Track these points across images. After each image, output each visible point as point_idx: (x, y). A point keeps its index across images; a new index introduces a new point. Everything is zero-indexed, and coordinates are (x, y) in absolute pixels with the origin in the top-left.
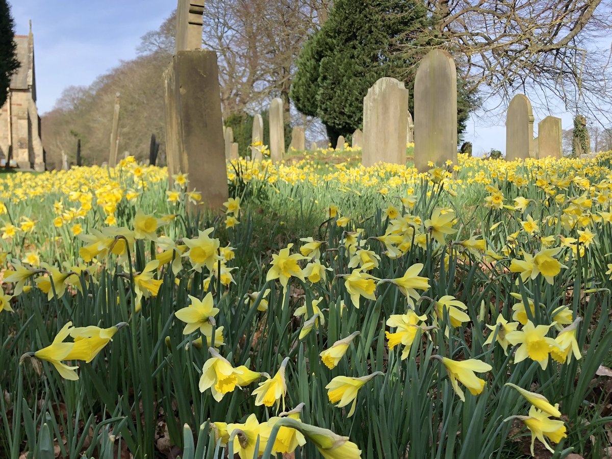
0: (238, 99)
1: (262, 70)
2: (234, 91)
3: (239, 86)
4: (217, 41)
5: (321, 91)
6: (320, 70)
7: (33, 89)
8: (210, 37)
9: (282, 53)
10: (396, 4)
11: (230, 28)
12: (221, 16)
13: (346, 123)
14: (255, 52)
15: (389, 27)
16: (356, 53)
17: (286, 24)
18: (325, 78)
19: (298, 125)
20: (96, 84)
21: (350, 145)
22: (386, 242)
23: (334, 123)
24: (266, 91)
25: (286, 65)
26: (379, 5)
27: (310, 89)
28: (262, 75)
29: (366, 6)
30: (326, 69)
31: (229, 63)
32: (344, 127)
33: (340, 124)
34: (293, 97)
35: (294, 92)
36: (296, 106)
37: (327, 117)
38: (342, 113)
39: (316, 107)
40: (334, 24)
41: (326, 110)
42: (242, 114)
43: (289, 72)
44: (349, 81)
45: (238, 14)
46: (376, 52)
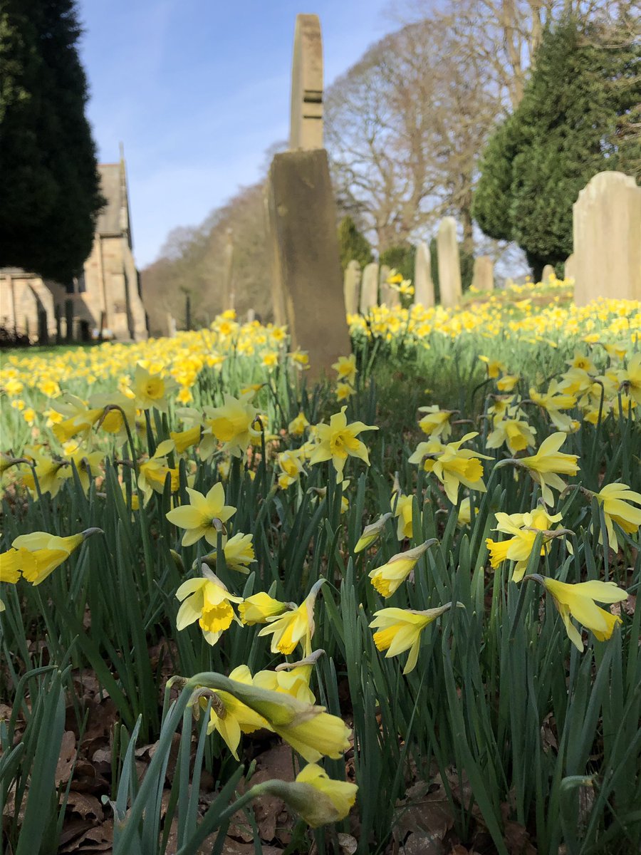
0: (398, 225)
1: (431, 180)
2: (393, 215)
3: (400, 207)
4: (366, 146)
5: (516, 203)
6: (514, 172)
7: (127, 234)
8: (357, 140)
9: (459, 154)
10: (627, 63)
11: (384, 125)
12: (371, 110)
13: (556, 247)
14: (421, 157)
15: (616, 100)
16: (566, 144)
17: (464, 111)
18: (521, 184)
19: (486, 254)
20: (208, 221)
21: (562, 279)
22: (549, 408)
23: (536, 247)
24: (439, 210)
25: (465, 170)
26: (600, 68)
27: (499, 202)
28: (432, 188)
29: (579, 73)
30: (522, 171)
31: (384, 175)
32: (552, 253)
33: (545, 249)
34: (476, 216)
35: (476, 208)
36: (481, 227)
37: (526, 238)
38: (549, 233)
39: (510, 226)
40: (531, 105)
41: (524, 230)
42: (404, 246)
43: (470, 180)
44: (556, 185)
45: (395, 104)
46: (595, 139)
